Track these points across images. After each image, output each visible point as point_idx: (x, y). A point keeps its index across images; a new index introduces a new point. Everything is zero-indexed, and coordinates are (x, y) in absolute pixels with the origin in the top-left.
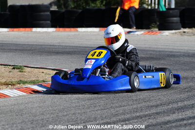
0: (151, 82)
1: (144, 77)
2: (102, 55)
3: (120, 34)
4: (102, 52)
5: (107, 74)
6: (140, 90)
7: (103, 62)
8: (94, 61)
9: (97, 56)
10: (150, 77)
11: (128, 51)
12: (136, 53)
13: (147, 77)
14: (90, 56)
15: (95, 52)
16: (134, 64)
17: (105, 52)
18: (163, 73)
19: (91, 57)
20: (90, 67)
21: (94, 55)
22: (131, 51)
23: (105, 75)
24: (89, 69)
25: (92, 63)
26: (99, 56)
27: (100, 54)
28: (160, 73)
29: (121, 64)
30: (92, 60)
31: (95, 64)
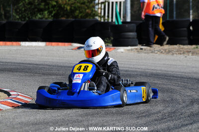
0: (135, 96)
1: (129, 91)
2: (89, 70)
3: (101, 48)
4: (88, 66)
5: (96, 88)
6: (127, 105)
7: (91, 76)
8: (82, 75)
9: (84, 70)
10: (134, 91)
11: (109, 64)
12: (117, 66)
13: (132, 91)
14: (75, 71)
15: (81, 66)
16: (116, 77)
17: (90, 66)
18: (144, 88)
19: (77, 71)
20: (79, 82)
21: (80, 69)
22: (112, 64)
23: (94, 89)
24: (79, 83)
25: (81, 77)
26: (86, 70)
27: (86, 68)
28: (142, 88)
29: (105, 78)
30: (80, 75)
31: (84, 78)
